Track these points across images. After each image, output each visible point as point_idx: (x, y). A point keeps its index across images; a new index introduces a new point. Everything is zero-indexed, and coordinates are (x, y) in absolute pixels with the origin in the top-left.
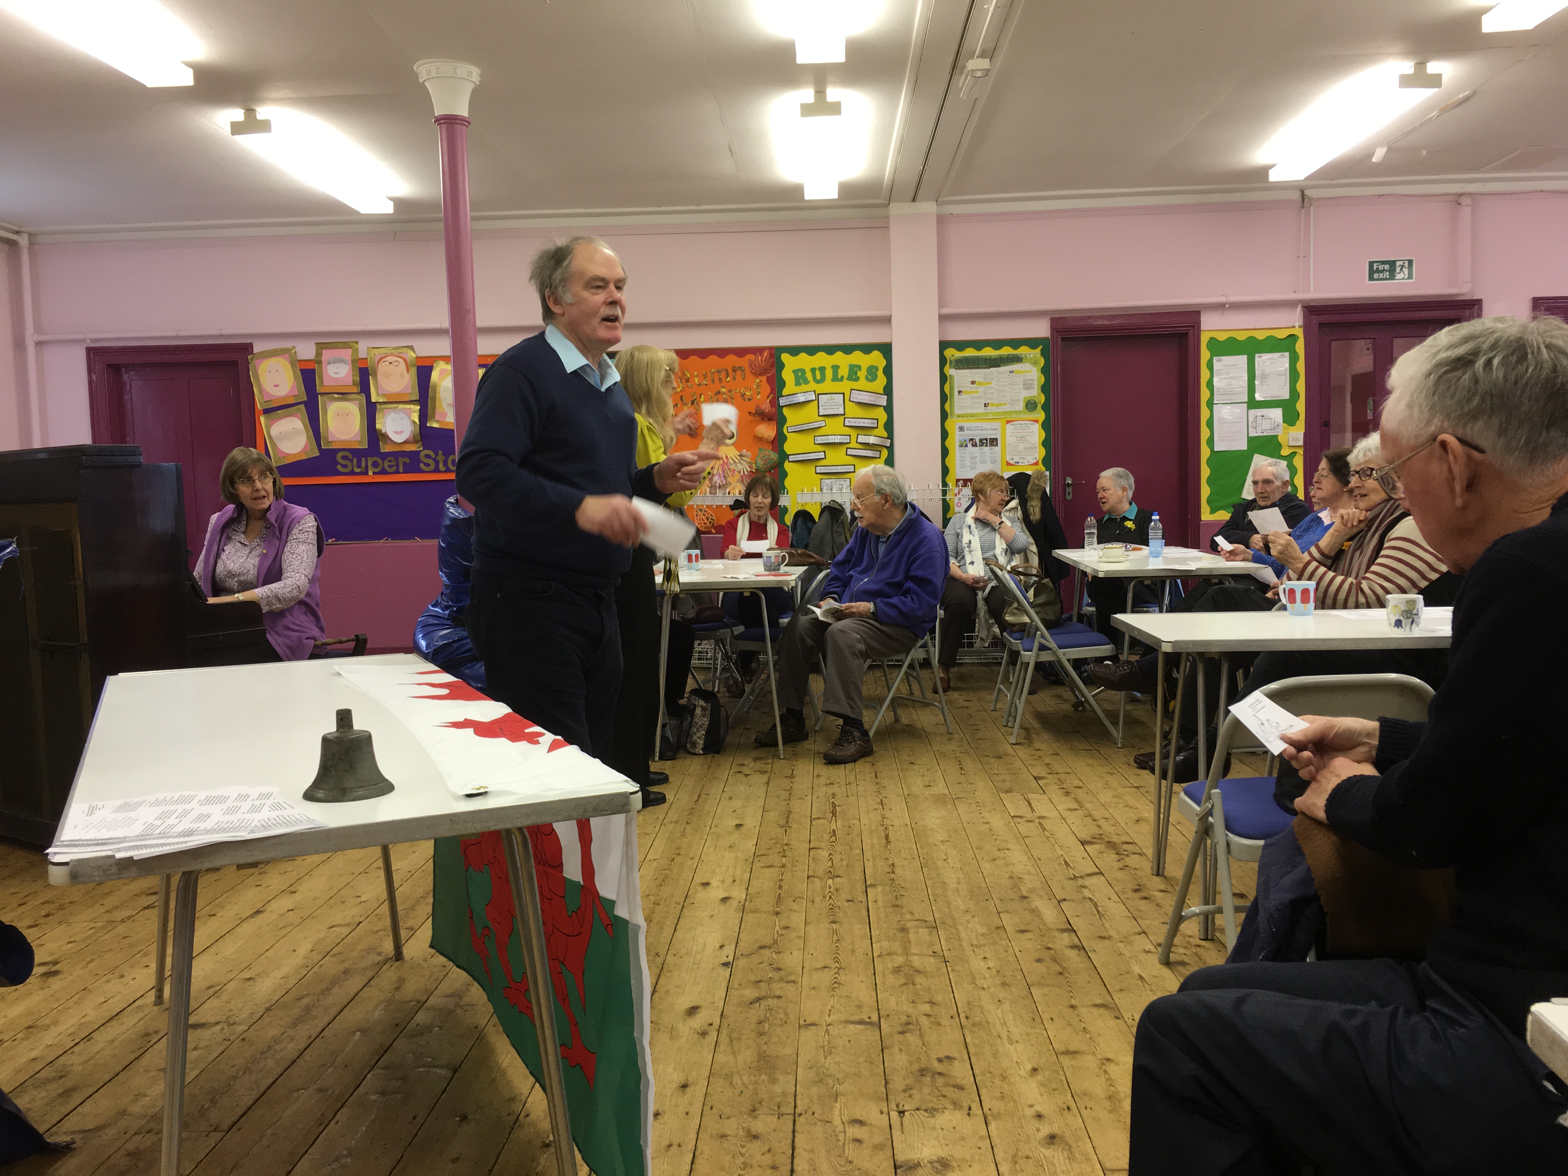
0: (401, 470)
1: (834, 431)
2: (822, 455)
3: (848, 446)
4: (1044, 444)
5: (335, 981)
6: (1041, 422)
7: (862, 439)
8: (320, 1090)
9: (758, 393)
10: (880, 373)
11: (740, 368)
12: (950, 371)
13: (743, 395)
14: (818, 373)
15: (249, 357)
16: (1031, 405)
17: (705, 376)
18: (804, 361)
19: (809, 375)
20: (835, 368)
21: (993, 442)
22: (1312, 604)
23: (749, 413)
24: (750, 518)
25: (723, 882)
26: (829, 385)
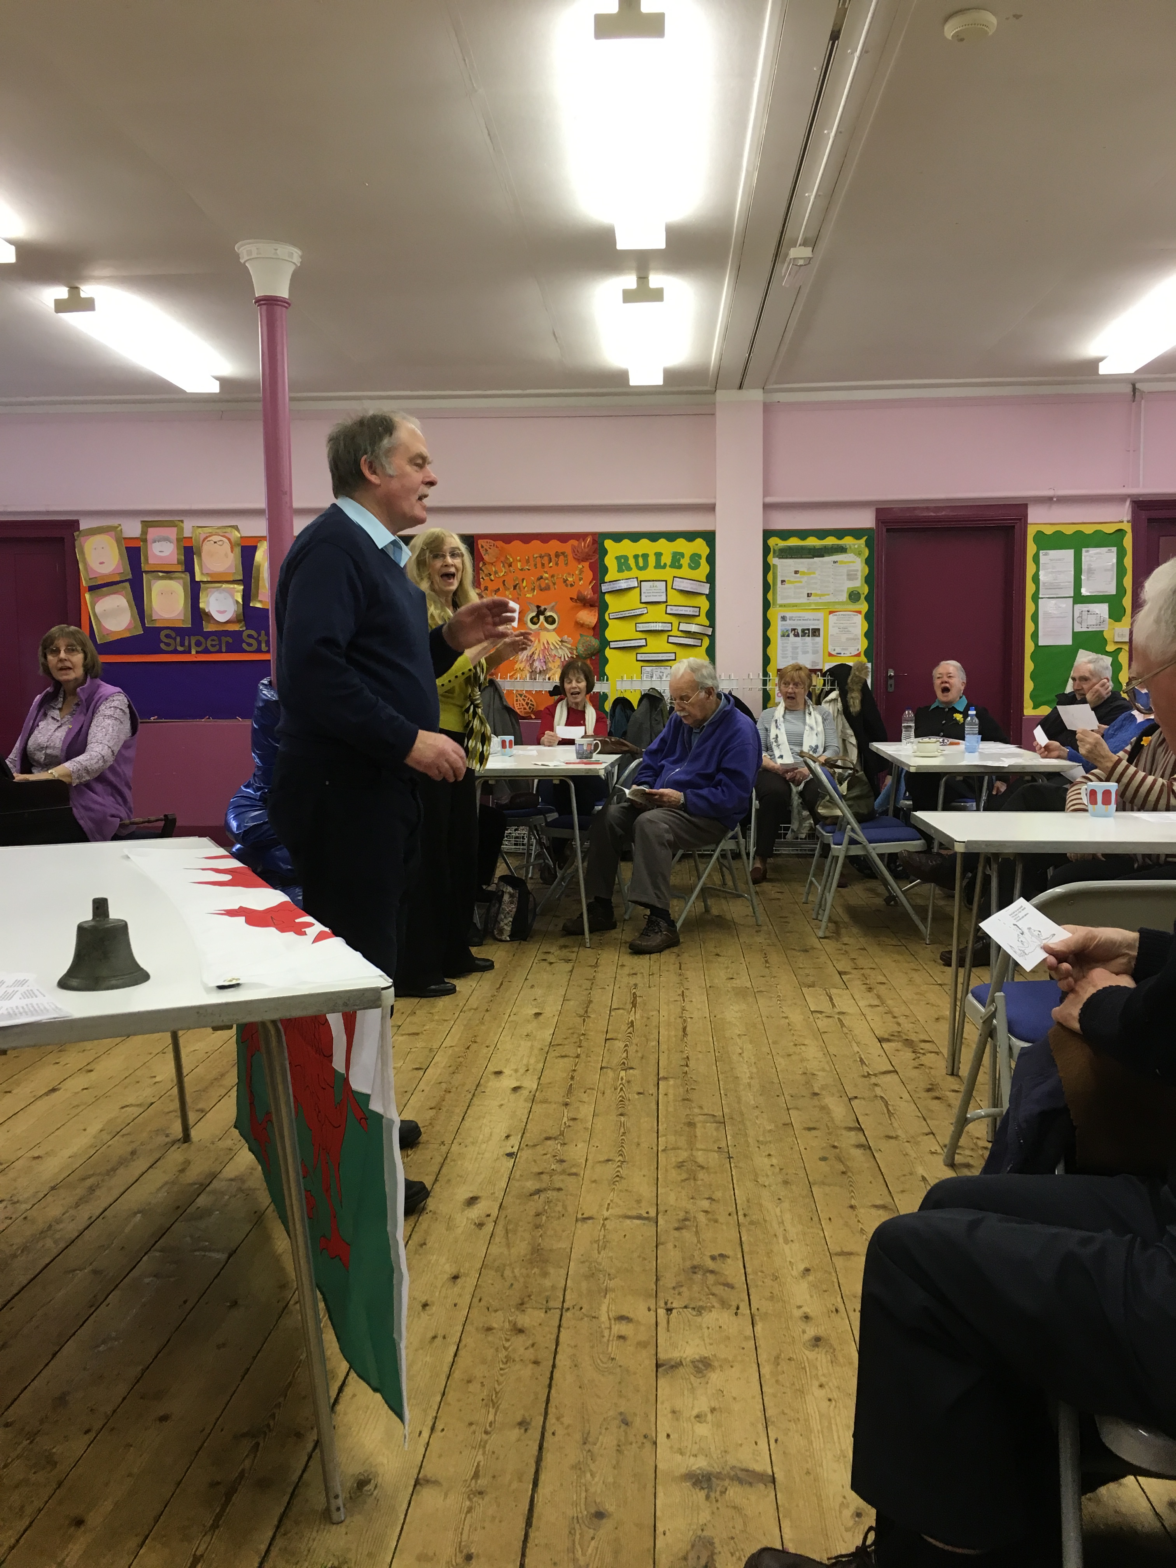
0: (224, 649)
1: (656, 618)
2: (643, 642)
3: (670, 633)
4: (867, 635)
5: (123, 1162)
6: (864, 613)
7: (684, 627)
8: (95, 1272)
9: (580, 579)
10: (703, 561)
11: (563, 553)
12: (773, 560)
13: (565, 581)
14: (641, 561)
15: (76, 534)
16: (854, 596)
17: (528, 561)
18: (627, 548)
19: (632, 562)
20: (658, 555)
21: (816, 632)
22: (1113, 806)
23: (571, 599)
24: (568, 704)
25: (516, 1071)
26: (651, 572)
